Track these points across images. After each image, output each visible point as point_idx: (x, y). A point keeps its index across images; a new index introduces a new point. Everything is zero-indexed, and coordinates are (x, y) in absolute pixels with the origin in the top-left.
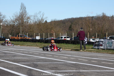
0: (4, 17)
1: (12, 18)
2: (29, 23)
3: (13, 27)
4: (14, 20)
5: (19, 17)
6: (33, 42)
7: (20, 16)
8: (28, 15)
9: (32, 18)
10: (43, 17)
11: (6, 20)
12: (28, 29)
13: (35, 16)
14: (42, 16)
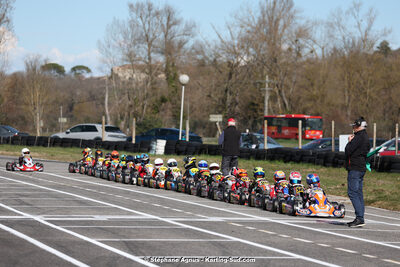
0: (189, 31)
1: (226, 35)
2: (304, 59)
3: (231, 74)
4: (236, 42)
5: (257, 30)
6: (325, 165)
7: (264, 22)
8: (301, 18)
9: (319, 34)
10: (369, 29)
11: (197, 42)
12: (301, 87)
13: (330, 25)
14: (365, 24)
